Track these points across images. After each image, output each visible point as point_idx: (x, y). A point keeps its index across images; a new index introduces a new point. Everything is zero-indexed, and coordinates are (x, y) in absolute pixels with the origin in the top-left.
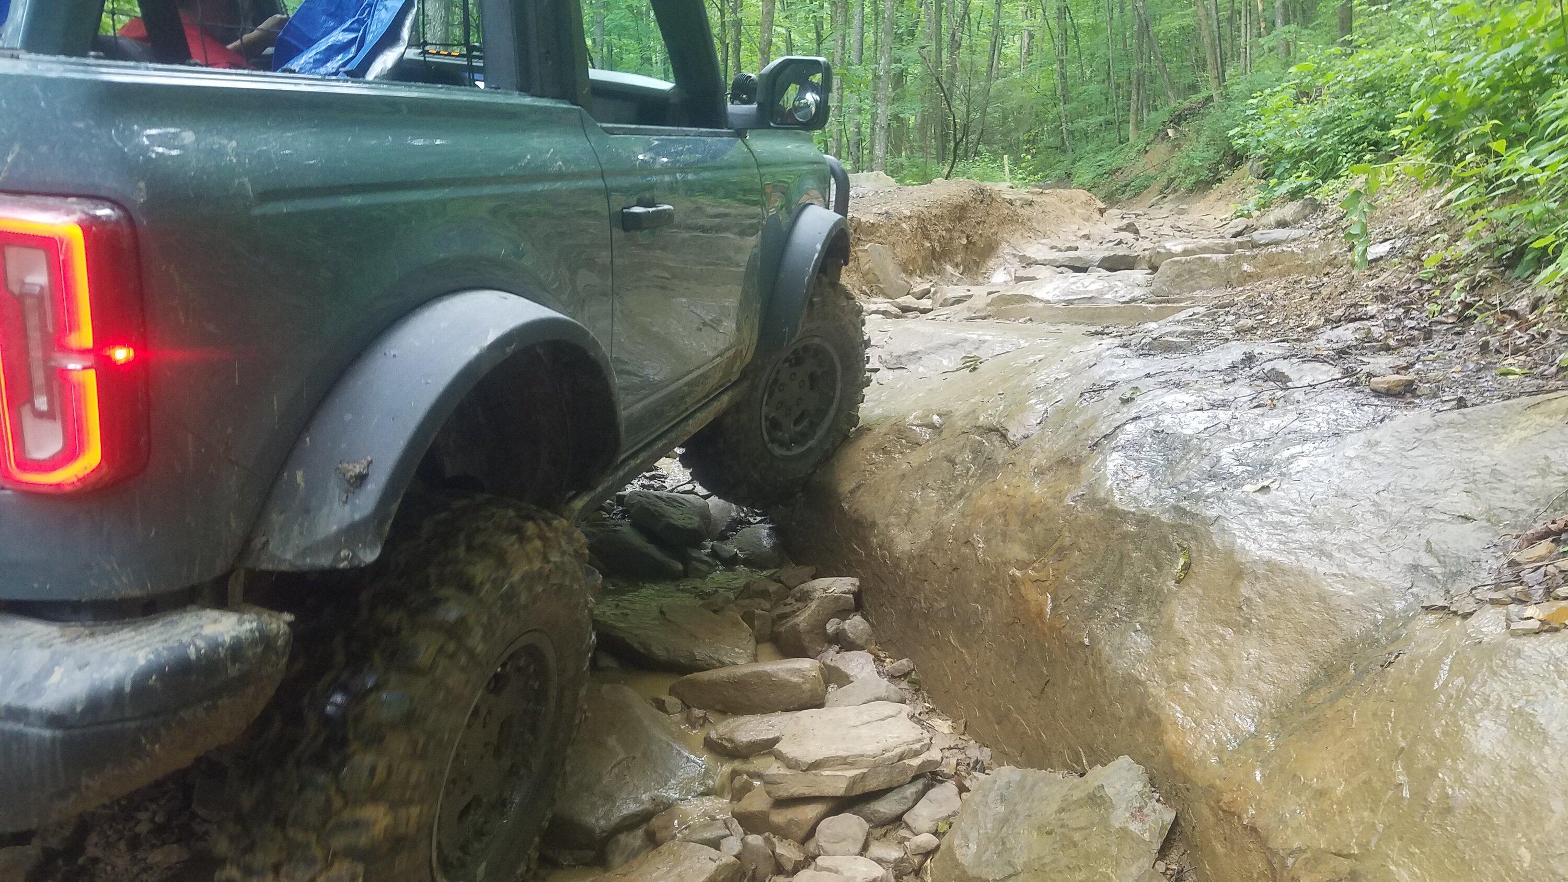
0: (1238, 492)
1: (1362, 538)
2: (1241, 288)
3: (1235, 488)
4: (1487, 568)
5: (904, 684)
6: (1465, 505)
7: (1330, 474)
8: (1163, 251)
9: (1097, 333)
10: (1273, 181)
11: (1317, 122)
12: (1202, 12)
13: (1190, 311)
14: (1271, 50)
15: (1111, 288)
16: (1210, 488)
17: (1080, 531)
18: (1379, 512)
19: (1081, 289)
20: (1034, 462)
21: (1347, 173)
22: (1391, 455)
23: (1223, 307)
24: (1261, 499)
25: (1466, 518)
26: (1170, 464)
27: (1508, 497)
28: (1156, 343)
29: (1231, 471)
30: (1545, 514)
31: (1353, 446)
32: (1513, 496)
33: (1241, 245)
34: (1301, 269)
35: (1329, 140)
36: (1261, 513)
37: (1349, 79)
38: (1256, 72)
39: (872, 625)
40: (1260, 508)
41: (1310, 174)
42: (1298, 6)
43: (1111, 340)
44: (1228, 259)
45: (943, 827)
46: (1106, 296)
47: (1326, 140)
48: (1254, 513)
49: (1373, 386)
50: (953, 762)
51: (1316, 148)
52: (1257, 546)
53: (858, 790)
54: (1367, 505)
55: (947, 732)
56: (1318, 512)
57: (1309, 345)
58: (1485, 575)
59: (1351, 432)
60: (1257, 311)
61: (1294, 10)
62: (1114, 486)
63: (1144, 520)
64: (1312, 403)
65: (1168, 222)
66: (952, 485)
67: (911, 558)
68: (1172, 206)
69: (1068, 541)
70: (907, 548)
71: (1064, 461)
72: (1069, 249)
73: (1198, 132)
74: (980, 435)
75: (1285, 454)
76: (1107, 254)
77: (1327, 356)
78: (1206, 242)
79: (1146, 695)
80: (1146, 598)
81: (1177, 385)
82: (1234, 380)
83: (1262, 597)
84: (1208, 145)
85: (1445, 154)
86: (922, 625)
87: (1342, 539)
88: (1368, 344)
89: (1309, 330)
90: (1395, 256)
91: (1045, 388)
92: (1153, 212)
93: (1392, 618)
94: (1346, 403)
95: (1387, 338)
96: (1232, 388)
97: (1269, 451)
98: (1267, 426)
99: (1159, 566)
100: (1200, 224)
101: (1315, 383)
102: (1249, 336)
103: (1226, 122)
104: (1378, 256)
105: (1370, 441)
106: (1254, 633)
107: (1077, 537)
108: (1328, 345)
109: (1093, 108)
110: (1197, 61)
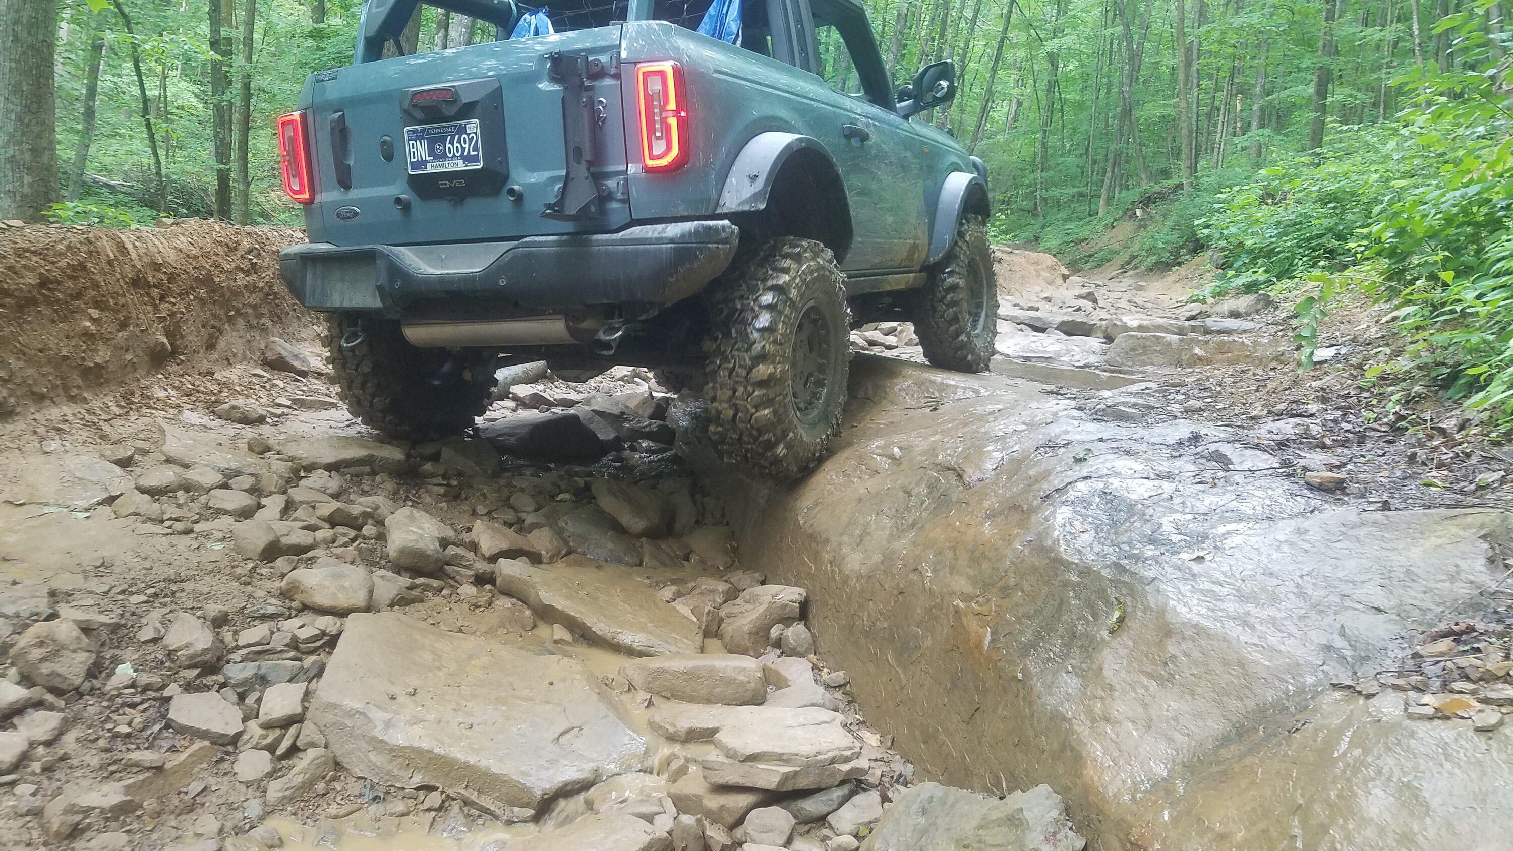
0: (1175, 559)
1: (1283, 614)
2: (1191, 370)
3: (1172, 554)
4: (1393, 657)
5: (839, 695)
6: (1379, 598)
7: (1260, 553)
8: (1119, 323)
9: (1052, 392)
10: (1231, 273)
11: (1279, 223)
12: (1183, 104)
13: (1143, 385)
14: (1243, 149)
15: (1068, 351)
16: (1149, 551)
17: (1024, 574)
18: (1301, 594)
19: (1040, 348)
20: (986, 504)
21: (1300, 275)
22: (1318, 544)
23: (1174, 385)
24: (1196, 567)
25: (1379, 610)
26: (1114, 524)
27: (1418, 596)
28: (1109, 410)
29: (1170, 538)
30: (1449, 616)
31: (1284, 530)
32: (1422, 595)
33: (1193, 329)
34: (1249, 360)
35: (1289, 242)
36: (1194, 580)
37: (1314, 188)
38: (1227, 167)
39: (813, 635)
40: (1194, 575)
41: (1266, 271)
42: (1274, 113)
43: (1067, 401)
44: (1181, 341)
45: (864, 831)
46: (1062, 359)
47: (1285, 241)
48: (1188, 579)
49: (1308, 479)
50: (878, 773)
51: (1275, 248)
52: (1187, 609)
53: (789, 787)
54: (1291, 587)
55: (874, 744)
56: (1246, 586)
57: (1252, 433)
58: (1389, 662)
59: (1283, 518)
60: (1206, 394)
61: (1270, 115)
62: (1061, 537)
63: (1085, 571)
64: (1250, 487)
65: (1126, 297)
66: (906, 515)
67: (859, 577)
68: (1131, 281)
69: (1012, 582)
70: (857, 567)
71: (1015, 507)
72: (1031, 308)
73: (1165, 216)
74: (937, 472)
75: (1221, 530)
76: (1066, 318)
77: (1268, 446)
78: (1161, 321)
79: (1071, 732)
80: (1080, 644)
81: (1127, 453)
82: (1180, 456)
83: (1185, 654)
84: (1173, 229)
85: (1396, 275)
86: (863, 641)
87: (1266, 613)
88: (1306, 440)
89: (1252, 418)
90: (1339, 362)
91: (1003, 438)
92: (1112, 285)
93: (1301, 690)
94: (1281, 491)
95: (1323, 436)
96: (1178, 463)
97: (1207, 525)
98: (1207, 502)
99: (1095, 615)
100: (1156, 302)
101: (1255, 468)
102: (1196, 416)
103: (1193, 212)
104: (1323, 359)
105: (1299, 529)
106: (1176, 689)
107: (1022, 579)
108: (1269, 436)
109: (1069, 179)
110: (1172, 149)
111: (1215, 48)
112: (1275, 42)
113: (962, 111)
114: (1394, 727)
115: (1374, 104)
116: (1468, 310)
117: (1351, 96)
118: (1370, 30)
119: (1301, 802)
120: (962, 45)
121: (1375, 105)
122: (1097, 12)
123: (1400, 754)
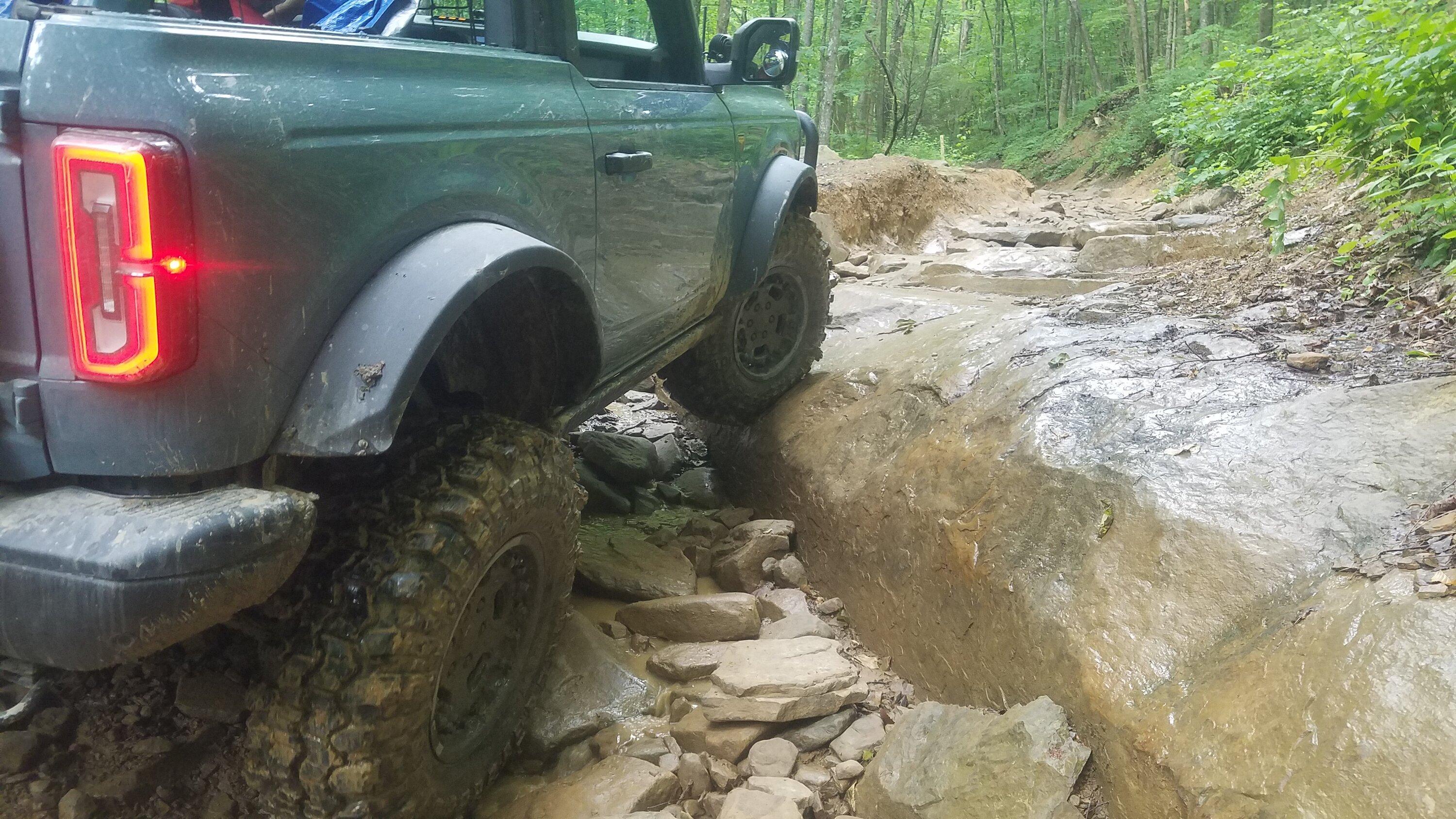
0: (1160, 455)
1: (1276, 502)
2: (1162, 267)
3: (1157, 451)
4: (1396, 535)
5: (834, 621)
6: (1376, 476)
7: (1247, 441)
8: (1087, 230)
9: (1025, 303)
10: (1193, 170)
11: (1236, 116)
12: (1131, 9)
13: (1115, 286)
14: (1195, 47)
15: (1039, 262)
16: (1134, 450)
17: (1008, 486)
18: (1294, 479)
19: (1011, 262)
20: (965, 420)
21: (1263, 165)
22: (1306, 426)
23: (1145, 284)
24: (1182, 462)
25: (1376, 488)
26: (1096, 427)
27: (1416, 469)
28: (1083, 314)
29: (1153, 435)
31: (1270, 415)
32: (1421, 469)
33: (1161, 228)
34: (1219, 252)
35: (1248, 133)
36: (1182, 475)
37: (1269, 77)
38: (1180, 67)
39: (805, 565)
40: (1181, 470)
41: (1228, 165)
42: (1221, 8)
43: (1040, 310)
44: (1149, 240)
45: (867, 755)
46: (1033, 270)
47: (1244, 133)
48: (1175, 475)
49: (1289, 361)
50: (879, 695)
51: (1235, 140)
52: (1177, 505)
53: (789, 717)
54: (1283, 472)
55: (873, 667)
56: (1235, 476)
57: (1228, 322)
58: (1393, 540)
59: (1268, 403)
60: (1178, 288)
61: (1219, 11)
62: (1042, 445)
63: (1070, 477)
64: (1231, 375)
65: (1092, 204)
67: (844, 504)
68: (1096, 189)
69: (996, 495)
70: (841, 494)
71: (993, 420)
72: (999, 224)
73: (1123, 121)
74: (914, 393)
75: (1205, 421)
76: (1034, 231)
77: (1246, 333)
78: (1129, 223)
79: (1067, 640)
80: (1070, 550)
81: (1104, 353)
82: (1157, 351)
83: (1180, 553)
84: (1132, 134)
85: (1361, 149)
86: (853, 567)
87: (1259, 501)
88: (1283, 323)
89: (1227, 307)
90: (1311, 243)
91: (978, 351)
92: (1078, 194)
93: (1302, 578)
94: (1263, 376)
95: (1301, 318)
96: (1156, 358)
97: (1190, 418)
98: (1188, 395)
99: (1083, 521)
100: (1122, 207)
101: (1234, 356)
102: (1170, 311)
103: (1150, 113)
104: (1294, 242)
105: (1285, 412)
106: (1171, 587)
107: (1005, 490)
108: (1246, 323)
109: (1025, 94)
110: (1124, 55)
114: (1405, 608)
123: (1414, 637)
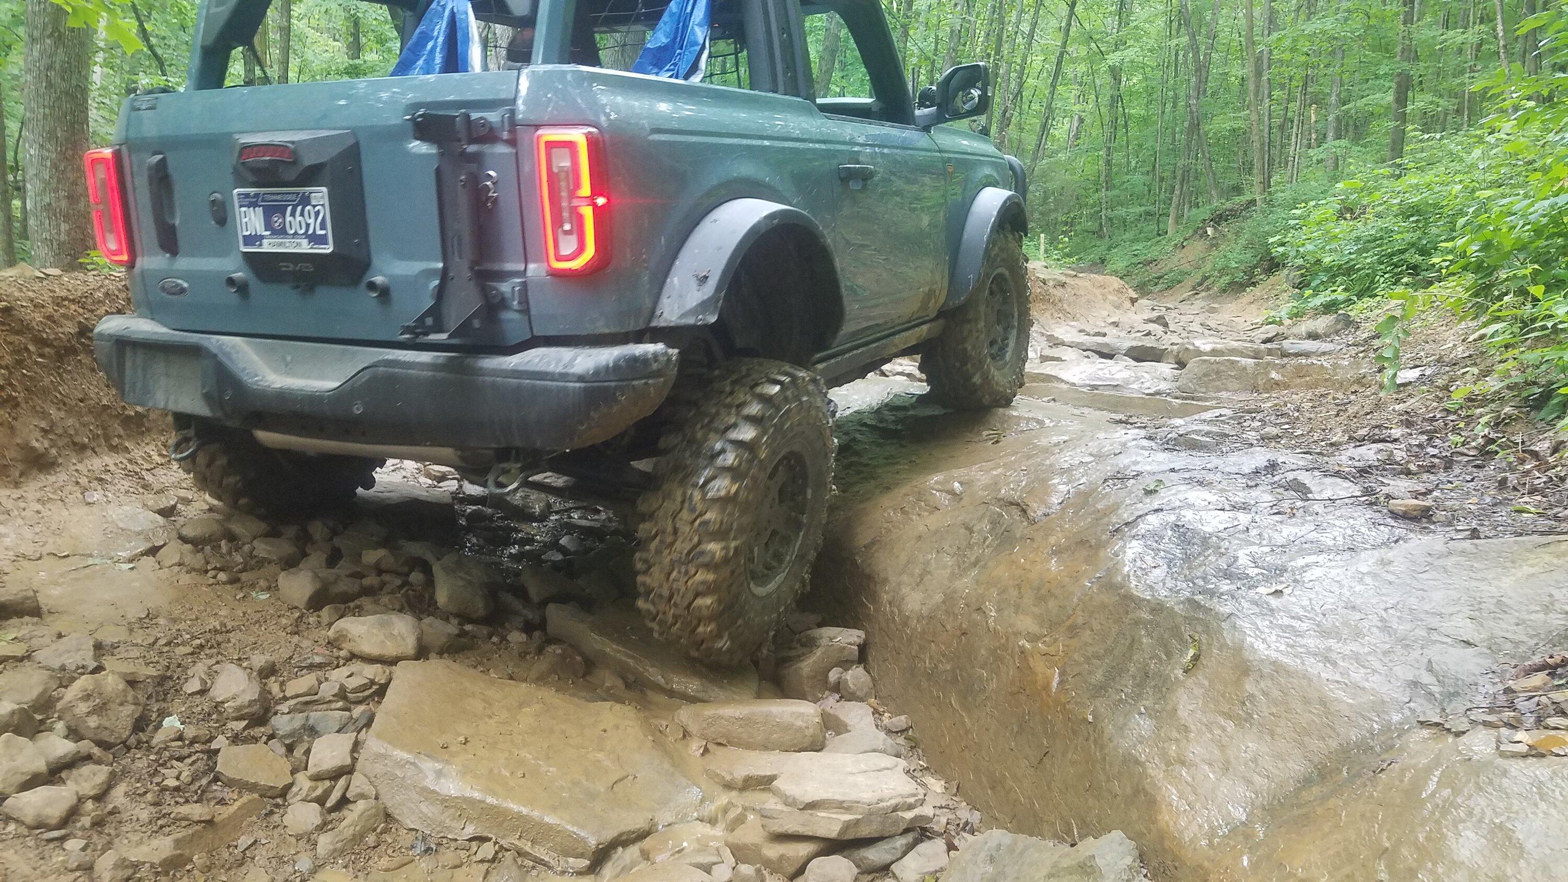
0: (1252, 593)
1: (1366, 650)
2: (1268, 395)
3: (1249, 588)
4: (1483, 692)
5: (901, 740)
6: (1468, 631)
7: (1341, 586)
8: (1191, 347)
9: (1121, 422)
10: (1308, 292)
11: (1358, 239)
12: (1254, 117)
13: (1217, 412)
14: (1319, 162)
15: (1138, 379)
16: (1225, 586)
17: (1093, 612)
18: (1386, 628)
19: (1108, 376)
20: (1052, 540)
21: (1382, 293)
22: (1403, 575)
23: (1249, 411)
24: (1274, 602)
25: (1468, 643)
26: (1187, 558)
27: (1509, 628)
28: (1181, 439)
29: (1246, 572)
30: (1543, 648)
31: (1367, 561)
32: (1515, 628)
33: (1270, 352)
34: (1328, 384)
35: (1368, 259)
36: (1273, 615)
37: (1395, 201)
38: (1302, 182)
40: (1272, 610)
41: (1345, 290)
42: (1351, 123)
43: (1137, 431)
44: (1257, 365)
46: (1131, 386)
47: (1366, 258)
48: (1265, 614)
49: (1391, 507)
50: (944, 820)
51: (1355, 265)
52: (1265, 646)
53: (850, 836)
54: (1375, 619)
55: (939, 791)
56: (1327, 620)
57: (1332, 460)
58: (1480, 698)
59: (1366, 549)
60: (1283, 420)
61: (1347, 125)
62: (1132, 573)
63: (1158, 608)
64: (1330, 517)
65: (1198, 319)
66: (968, 553)
67: (920, 618)
68: (1203, 304)
69: (1080, 621)
70: (917, 607)
71: (1082, 543)
72: (1098, 334)
73: (1237, 234)
74: (1000, 507)
75: (1300, 562)
76: (1134, 344)
77: (1349, 473)
78: (1236, 344)
79: (1144, 775)
80: (1153, 683)
81: (1201, 483)
82: (1257, 485)
83: (1265, 694)
84: (1246, 248)
85: (1483, 290)
86: (924, 684)
87: (1347, 649)
88: (1389, 466)
89: (1332, 445)
90: (1424, 384)
91: (1069, 470)
92: (1184, 307)
93: (1387, 728)
94: (1363, 520)
95: (1408, 462)
96: (1255, 493)
97: (1285, 558)
98: (1285, 534)
99: (1169, 654)
100: (1231, 326)
101: (1335, 497)
102: (1273, 444)
103: (1267, 228)
104: (1407, 380)
105: (1383, 560)
106: (1254, 729)
107: (1090, 617)
108: (1350, 462)
109: (1135, 198)
110: (1243, 163)
111: (1287, 56)
112: (1350, 49)
113: (1021, 129)
114: (1485, 765)
115: (1457, 111)
116: (1560, 326)
117: (1431, 103)
118: (1451, 33)
119: (1387, 845)
120: (1019, 61)
121: (1459, 112)
122: (1161, 22)
123: (1491, 794)
